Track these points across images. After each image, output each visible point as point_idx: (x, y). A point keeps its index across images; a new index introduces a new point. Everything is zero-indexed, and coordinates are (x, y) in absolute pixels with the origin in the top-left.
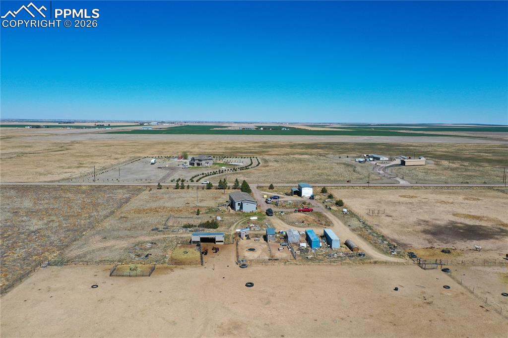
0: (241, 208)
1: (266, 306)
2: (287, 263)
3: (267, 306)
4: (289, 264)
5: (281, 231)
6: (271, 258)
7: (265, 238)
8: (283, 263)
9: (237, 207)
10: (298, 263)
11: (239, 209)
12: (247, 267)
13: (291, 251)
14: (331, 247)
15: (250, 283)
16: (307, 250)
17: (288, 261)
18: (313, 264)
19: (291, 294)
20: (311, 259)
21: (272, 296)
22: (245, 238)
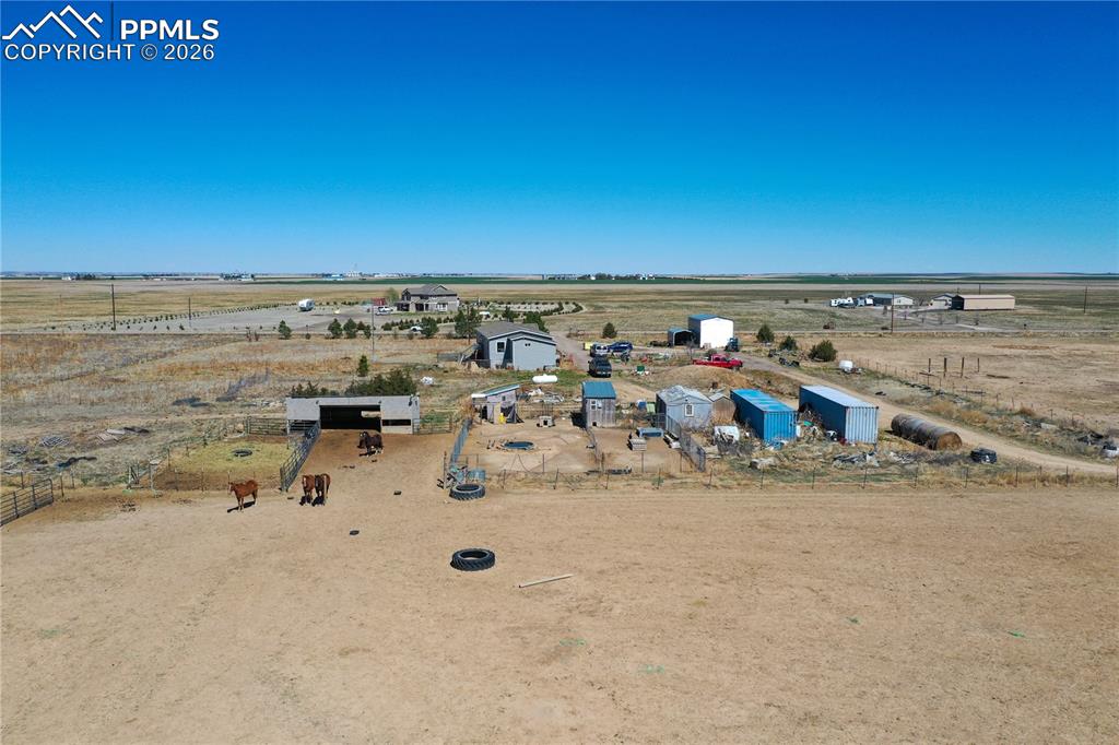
0: (508, 357)
1: (546, 672)
2: (668, 482)
3: (555, 669)
4: (674, 486)
5: (639, 401)
6: (595, 467)
7: (579, 419)
8: (650, 483)
9: (496, 357)
10: (715, 480)
11: (500, 362)
12: (482, 494)
13: (680, 450)
14: (841, 437)
15: (479, 554)
16: (744, 446)
17: (671, 477)
18: (782, 484)
19: (699, 603)
20: (771, 471)
21: (591, 614)
22: (499, 417)
